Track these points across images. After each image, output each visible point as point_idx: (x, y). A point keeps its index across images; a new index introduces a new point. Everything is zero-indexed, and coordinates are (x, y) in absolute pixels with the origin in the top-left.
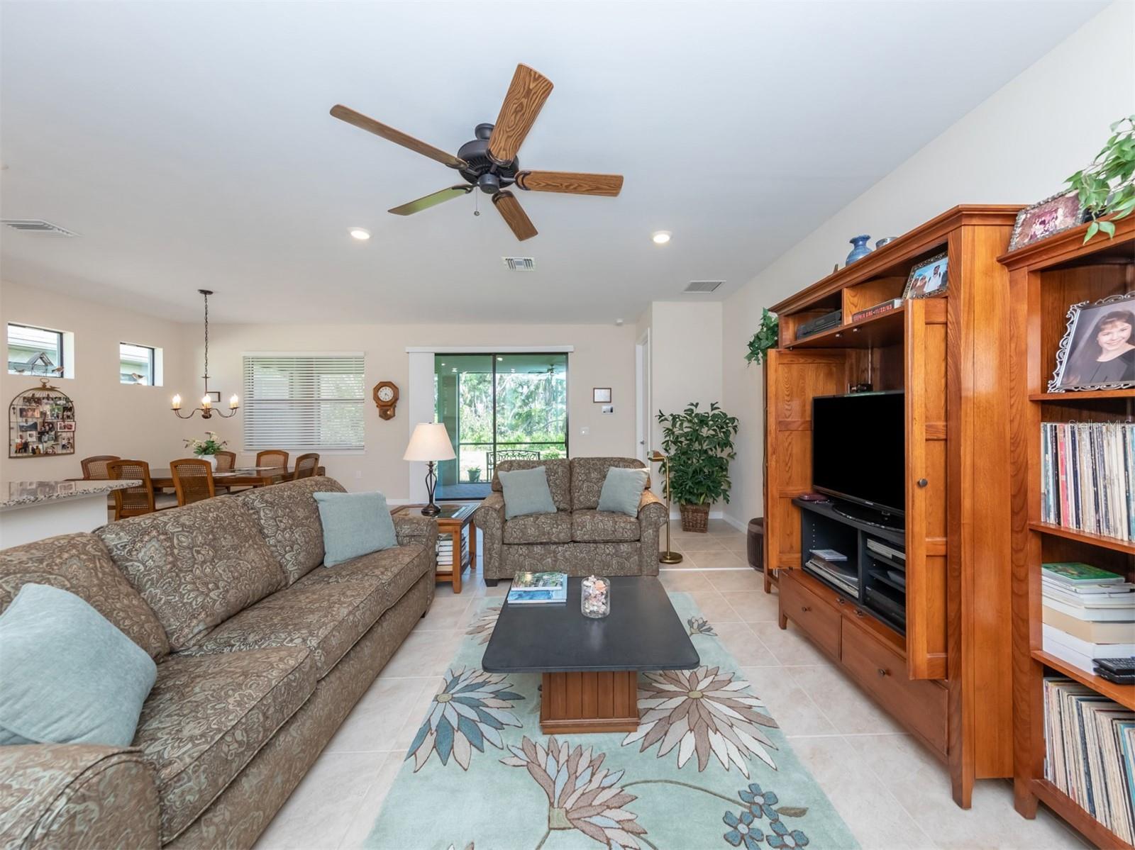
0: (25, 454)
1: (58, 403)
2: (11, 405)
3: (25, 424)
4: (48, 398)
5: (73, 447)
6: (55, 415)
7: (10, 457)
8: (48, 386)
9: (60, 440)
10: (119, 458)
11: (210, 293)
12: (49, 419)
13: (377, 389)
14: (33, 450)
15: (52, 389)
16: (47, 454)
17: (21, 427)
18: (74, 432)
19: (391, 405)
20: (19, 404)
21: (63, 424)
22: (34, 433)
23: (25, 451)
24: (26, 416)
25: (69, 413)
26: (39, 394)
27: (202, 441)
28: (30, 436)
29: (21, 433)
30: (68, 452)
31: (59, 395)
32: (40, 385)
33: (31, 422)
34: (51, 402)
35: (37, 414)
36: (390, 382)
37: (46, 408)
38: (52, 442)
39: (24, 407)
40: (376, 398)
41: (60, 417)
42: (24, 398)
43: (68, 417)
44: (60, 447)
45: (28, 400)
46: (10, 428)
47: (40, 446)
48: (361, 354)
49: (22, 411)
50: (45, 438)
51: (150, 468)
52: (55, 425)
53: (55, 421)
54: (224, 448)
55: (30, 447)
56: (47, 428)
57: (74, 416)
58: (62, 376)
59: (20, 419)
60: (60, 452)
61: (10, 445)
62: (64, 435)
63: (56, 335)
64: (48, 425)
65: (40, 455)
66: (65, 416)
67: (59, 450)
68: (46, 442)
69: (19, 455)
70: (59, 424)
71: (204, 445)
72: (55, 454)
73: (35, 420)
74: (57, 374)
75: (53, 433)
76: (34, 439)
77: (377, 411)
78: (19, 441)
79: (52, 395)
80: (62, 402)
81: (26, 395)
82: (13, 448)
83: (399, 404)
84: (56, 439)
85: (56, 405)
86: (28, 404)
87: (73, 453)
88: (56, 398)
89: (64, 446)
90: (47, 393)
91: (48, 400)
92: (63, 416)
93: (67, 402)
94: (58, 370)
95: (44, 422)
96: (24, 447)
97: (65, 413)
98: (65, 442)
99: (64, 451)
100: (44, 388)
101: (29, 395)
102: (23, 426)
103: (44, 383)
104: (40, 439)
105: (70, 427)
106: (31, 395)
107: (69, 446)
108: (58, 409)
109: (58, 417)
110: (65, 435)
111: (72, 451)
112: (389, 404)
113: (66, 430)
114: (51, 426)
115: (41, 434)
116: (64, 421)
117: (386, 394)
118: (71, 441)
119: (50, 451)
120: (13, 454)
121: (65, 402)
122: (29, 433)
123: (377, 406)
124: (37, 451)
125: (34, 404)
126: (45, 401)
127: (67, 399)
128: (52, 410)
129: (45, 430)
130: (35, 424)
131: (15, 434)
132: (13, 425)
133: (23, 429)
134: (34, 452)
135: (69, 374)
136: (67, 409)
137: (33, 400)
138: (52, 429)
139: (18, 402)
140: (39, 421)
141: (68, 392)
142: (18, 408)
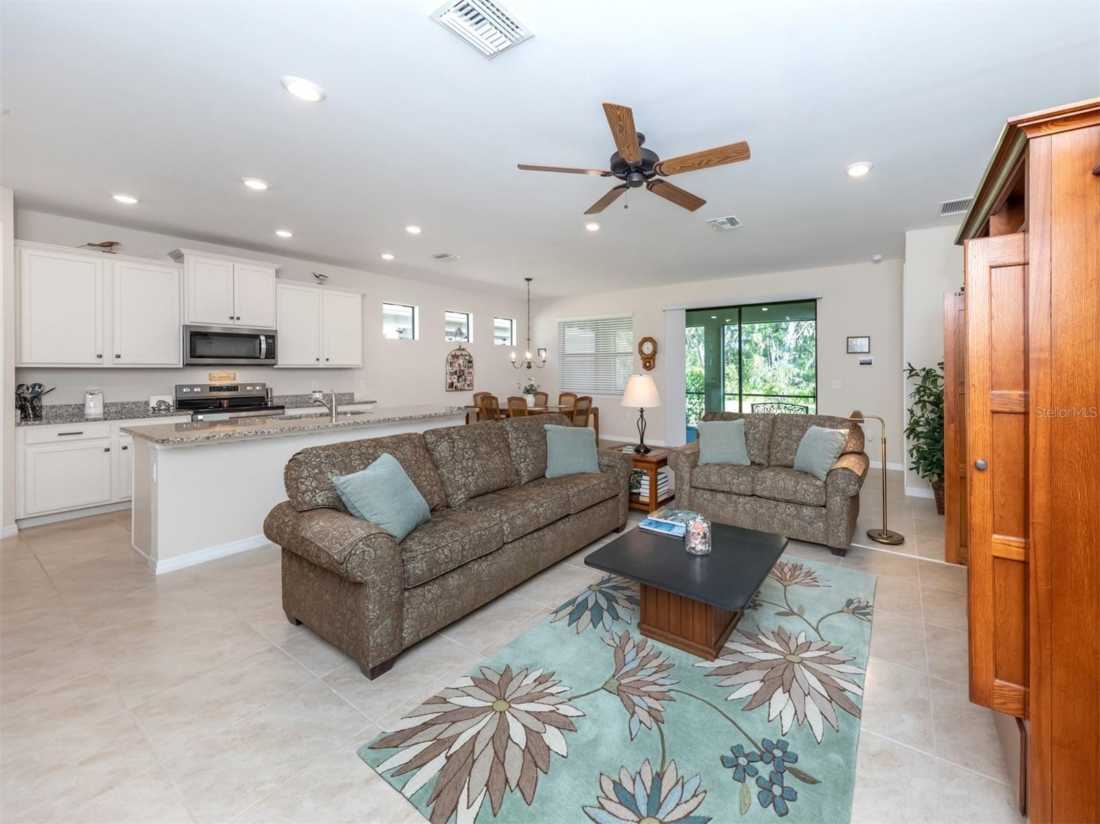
0: (452, 390)
2: (447, 359)
3: (452, 371)
4: (462, 355)
5: (472, 386)
7: (447, 391)
8: (462, 348)
9: (467, 381)
10: (490, 394)
11: (530, 280)
12: (462, 368)
13: (641, 344)
14: (456, 386)
15: (463, 350)
16: (461, 390)
17: (451, 373)
18: (472, 376)
19: (652, 358)
20: (450, 359)
21: (468, 371)
22: (456, 376)
23: (452, 388)
24: (453, 366)
25: (470, 364)
26: (458, 353)
27: (526, 384)
28: (454, 378)
29: (451, 377)
30: (470, 388)
31: (466, 353)
32: (458, 348)
33: (454, 371)
34: (463, 357)
35: (457, 366)
36: (651, 338)
37: (461, 361)
38: (463, 383)
39: (452, 360)
40: (641, 352)
43: (470, 367)
44: (466, 386)
46: (446, 374)
47: (459, 385)
48: (630, 315)
49: (451, 363)
50: (460, 380)
53: (465, 369)
54: (539, 390)
55: (454, 385)
56: (461, 373)
57: (472, 366)
58: (468, 341)
59: (450, 368)
61: (447, 383)
63: (464, 315)
65: (459, 390)
67: (466, 388)
68: (460, 382)
69: (450, 389)
70: (466, 371)
71: (527, 388)
72: (464, 390)
73: (456, 369)
74: (466, 340)
75: (463, 377)
76: (455, 380)
77: (641, 362)
78: (449, 381)
79: (464, 353)
80: (467, 358)
82: (448, 386)
83: (657, 356)
84: (465, 380)
85: (465, 359)
86: (453, 358)
87: (472, 389)
88: (465, 355)
89: (468, 385)
90: (461, 352)
92: (468, 366)
94: (466, 337)
95: (460, 370)
96: (451, 385)
98: (469, 382)
99: (468, 388)
100: (460, 349)
101: (453, 353)
103: (461, 346)
104: (458, 380)
105: (470, 373)
106: (455, 353)
107: (470, 385)
108: (466, 362)
109: (466, 367)
110: (469, 378)
112: (651, 356)
113: (468, 375)
115: (459, 377)
116: (468, 369)
117: (648, 348)
118: (471, 382)
119: (462, 387)
120: (448, 389)
122: (454, 376)
123: (642, 359)
125: (456, 360)
126: (460, 357)
127: (470, 356)
128: (463, 363)
129: (460, 375)
130: (456, 371)
131: (448, 377)
132: (448, 372)
133: (452, 374)
134: (456, 388)
135: (471, 340)
136: (470, 362)
137: (455, 357)
138: (463, 374)
139: (450, 357)
140: (458, 369)
141: (470, 350)
142: (449, 361)
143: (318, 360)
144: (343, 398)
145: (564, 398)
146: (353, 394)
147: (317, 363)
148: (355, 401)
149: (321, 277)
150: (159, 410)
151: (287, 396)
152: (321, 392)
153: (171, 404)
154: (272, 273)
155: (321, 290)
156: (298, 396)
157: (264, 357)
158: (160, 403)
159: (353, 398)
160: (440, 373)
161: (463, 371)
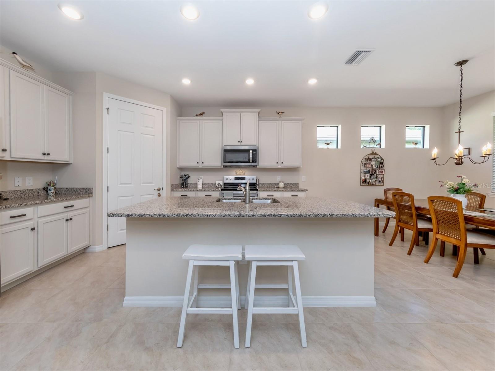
0: (365, 184)
1: (378, 160)
2: (362, 162)
3: (365, 170)
5: (383, 182)
6: (376, 166)
7: (361, 185)
8: (374, 153)
9: (378, 178)
10: (401, 190)
12: (374, 168)
14: (368, 182)
15: (376, 154)
16: (373, 185)
18: (384, 174)
20: (364, 162)
21: (379, 171)
22: (368, 174)
24: (366, 167)
25: (382, 165)
26: (371, 157)
27: (454, 183)
28: (367, 176)
29: (364, 175)
30: (381, 184)
31: (378, 156)
32: (371, 152)
33: (367, 170)
34: (375, 160)
35: (370, 166)
37: (373, 163)
38: (375, 179)
39: (365, 163)
41: (378, 167)
42: (366, 159)
43: (382, 167)
44: (378, 181)
45: (367, 159)
46: (361, 172)
47: (371, 181)
50: (373, 177)
52: (376, 171)
53: (377, 169)
55: (367, 181)
56: (373, 172)
57: (384, 167)
58: (380, 147)
59: (364, 168)
60: (378, 184)
61: (361, 180)
62: (380, 176)
63: (378, 128)
64: (374, 171)
65: (371, 185)
66: (380, 167)
68: (373, 179)
69: (363, 184)
70: (378, 171)
71: (456, 186)
72: (376, 185)
73: (369, 169)
74: (378, 146)
75: (375, 175)
76: (368, 177)
78: (363, 178)
79: (376, 156)
80: (379, 160)
82: (362, 182)
84: (376, 178)
85: (377, 161)
86: (367, 161)
87: (383, 185)
88: (377, 158)
89: (379, 181)
90: (374, 156)
91: (374, 159)
92: (380, 166)
93: (381, 160)
94: (379, 144)
95: (372, 170)
96: (365, 180)
97: (380, 165)
98: (380, 179)
99: (379, 184)
100: (373, 154)
101: (367, 157)
102: (365, 171)
103: (373, 151)
104: (370, 177)
105: (382, 172)
106: (368, 157)
107: (381, 182)
108: (378, 163)
109: (377, 167)
111: (383, 184)
113: (381, 174)
114: (375, 171)
115: (371, 175)
116: (380, 169)
118: (383, 179)
119: (374, 183)
120: (362, 184)
121: (380, 160)
122: (367, 174)
124: (369, 183)
125: (369, 161)
126: (373, 160)
127: (381, 159)
130: (369, 170)
131: (362, 175)
132: (362, 171)
133: (365, 173)
134: (368, 183)
135: (383, 146)
136: (381, 163)
139: (364, 161)
140: (371, 169)
141: (382, 154)
142: (364, 163)
143: (277, 163)
144: (293, 186)
146: (298, 184)
147: (277, 165)
148: (299, 189)
149: (280, 113)
150: (218, 187)
151: (265, 184)
152: (283, 182)
153: (222, 185)
154: (256, 114)
155: (280, 121)
156: (270, 184)
157: (251, 162)
158: (219, 184)
159: (298, 187)
160: (355, 172)
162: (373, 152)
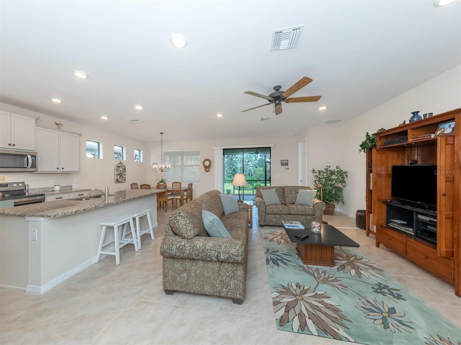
2: (115, 168)
4: (121, 166)
5: (126, 180)
7: (115, 183)
11: (163, 133)
12: (122, 172)
13: (204, 162)
15: (122, 163)
16: (121, 182)
18: (126, 176)
19: (208, 167)
22: (119, 176)
26: (120, 165)
32: (119, 163)
33: (118, 173)
35: (119, 171)
36: (208, 159)
37: (121, 169)
38: (122, 179)
40: (204, 165)
42: (117, 166)
44: (123, 180)
46: (115, 175)
48: (199, 150)
50: (121, 178)
51: (151, 186)
57: (126, 171)
59: (116, 172)
63: (121, 148)
65: (120, 183)
66: (124, 171)
69: (116, 182)
70: (123, 174)
71: (161, 180)
74: (122, 159)
76: (119, 178)
77: (204, 169)
78: (116, 178)
79: (122, 165)
80: (124, 167)
81: (117, 165)
82: (115, 181)
83: (211, 167)
87: (125, 182)
96: (117, 179)
98: (124, 179)
100: (121, 163)
101: (118, 165)
104: (120, 178)
105: (125, 174)
110: (124, 177)
112: (208, 166)
115: (120, 176)
117: (207, 163)
119: (122, 181)
120: (115, 182)
123: (204, 167)
126: (121, 167)
128: (122, 170)
129: (120, 175)
130: (119, 174)
133: (117, 175)
134: (119, 181)
136: (125, 169)
137: (119, 167)
138: (122, 175)
139: (116, 167)
141: (124, 164)
142: (116, 169)
143: (58, 168)
144: (67, 188)
145: (174, 184)
146: (72, 186)
147: (57, 170)
148: (73, 190)
149: (59, 125)
151: (36, 189)
152: (60, 185)
155: (59, 132)
156: (42, 188)
159: (72, 188)
160: (112, 175)
161: (122, 173)
162: (120, 163)
